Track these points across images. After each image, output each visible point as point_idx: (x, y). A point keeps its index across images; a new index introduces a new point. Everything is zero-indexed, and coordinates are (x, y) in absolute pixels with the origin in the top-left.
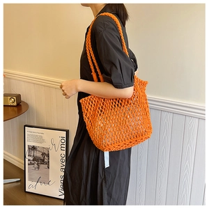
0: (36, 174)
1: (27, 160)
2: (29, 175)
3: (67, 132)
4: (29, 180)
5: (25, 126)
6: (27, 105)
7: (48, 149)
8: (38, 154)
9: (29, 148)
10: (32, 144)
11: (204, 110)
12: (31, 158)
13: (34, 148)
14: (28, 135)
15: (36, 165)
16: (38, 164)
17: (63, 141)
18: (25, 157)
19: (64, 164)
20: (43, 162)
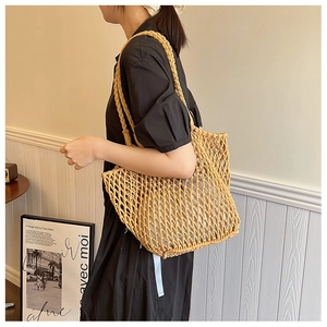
0: (40, 297)
1: (25, 273)
2: (28, 298)
3: (92, 227)
4: (28, 307)
5: (23, 217)
6: (26, 181)
7: (60, 256)
8: (44, 264)
9: (29, 254)
10: (34, 247)
11: (320, 198)
12: (32, 271)
13: (36, 254)
14: (28, 232)
15: (40, 283)
16: (42, 280)
17: (85, 242)
18: (22, 268)
19: (87, 280)
20: (51, 276)
